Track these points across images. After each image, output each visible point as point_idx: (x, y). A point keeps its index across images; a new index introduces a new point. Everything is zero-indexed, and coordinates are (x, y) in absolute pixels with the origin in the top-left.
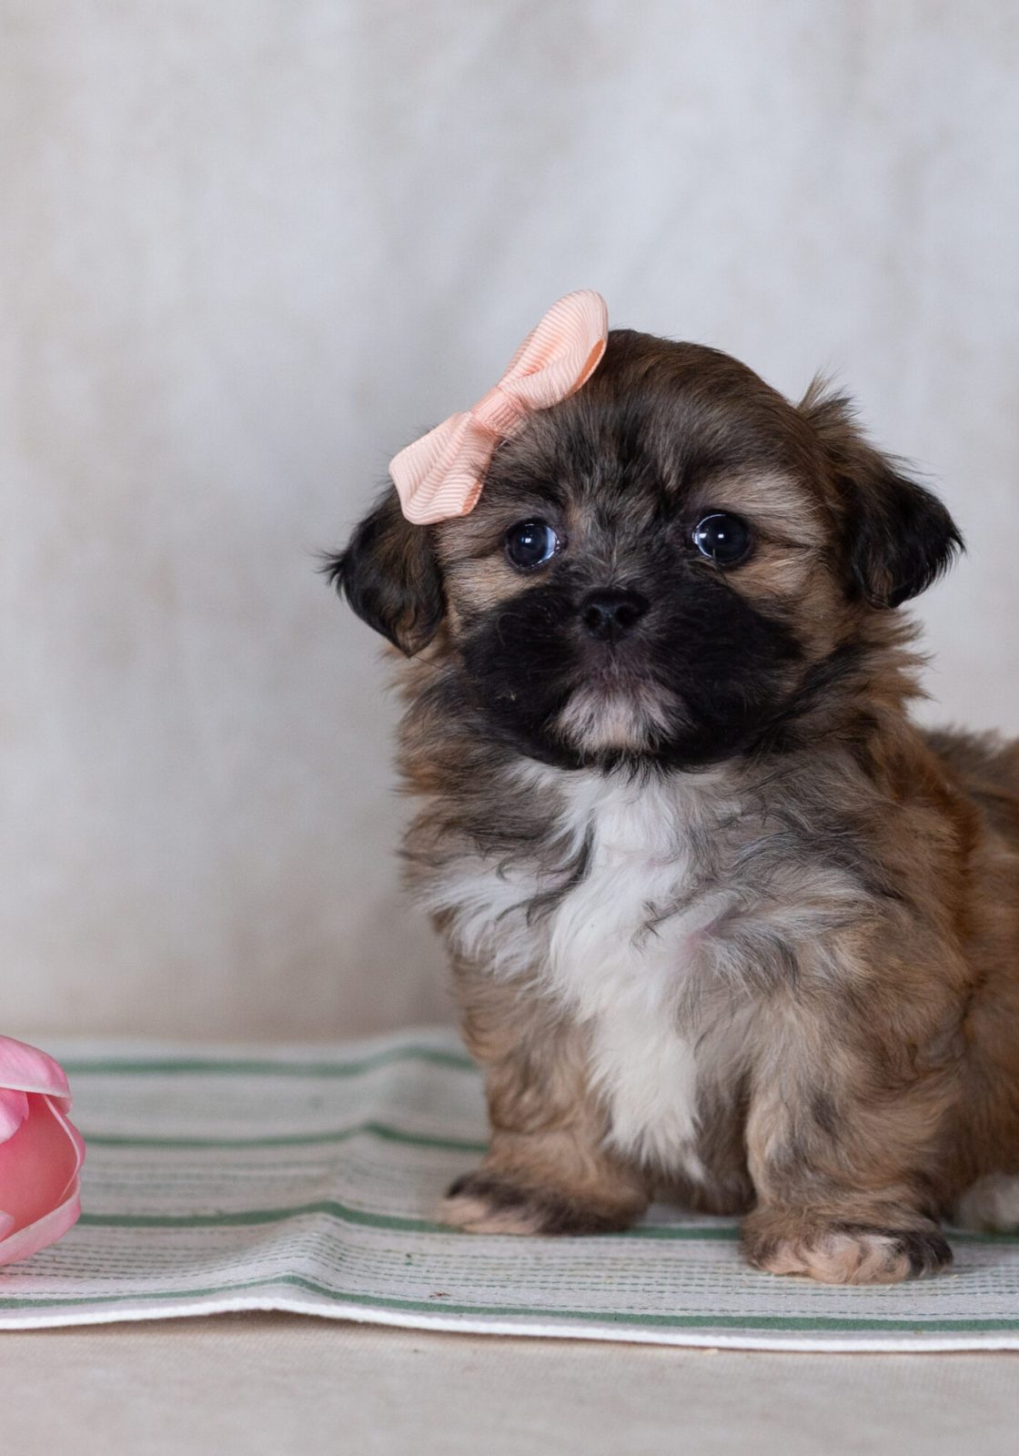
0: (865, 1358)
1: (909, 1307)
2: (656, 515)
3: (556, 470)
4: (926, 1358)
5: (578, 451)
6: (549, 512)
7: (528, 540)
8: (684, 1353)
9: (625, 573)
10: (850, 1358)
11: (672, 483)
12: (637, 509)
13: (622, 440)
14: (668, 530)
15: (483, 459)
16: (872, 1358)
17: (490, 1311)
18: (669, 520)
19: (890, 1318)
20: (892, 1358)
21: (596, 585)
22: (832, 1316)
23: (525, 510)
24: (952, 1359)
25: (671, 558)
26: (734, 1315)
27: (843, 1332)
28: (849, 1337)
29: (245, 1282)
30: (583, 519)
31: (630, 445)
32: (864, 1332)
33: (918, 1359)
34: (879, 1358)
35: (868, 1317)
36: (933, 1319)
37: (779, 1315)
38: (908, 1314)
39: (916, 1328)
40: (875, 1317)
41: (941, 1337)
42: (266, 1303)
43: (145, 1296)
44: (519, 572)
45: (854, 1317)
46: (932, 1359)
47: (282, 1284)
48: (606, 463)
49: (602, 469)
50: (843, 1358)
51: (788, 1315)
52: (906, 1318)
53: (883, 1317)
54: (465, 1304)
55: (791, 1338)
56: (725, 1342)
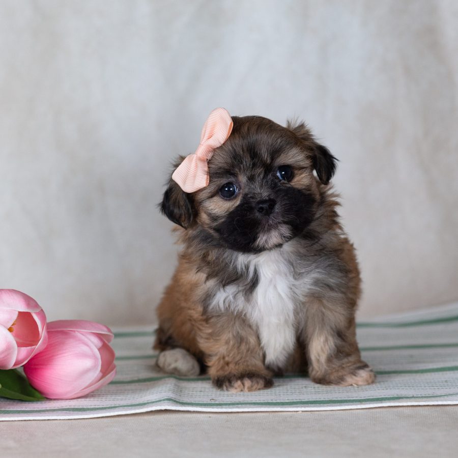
0: (347, 411)
1: (357, 395)
2: (265, 173)
4: (365, 410)
8: (291, 413)
9: (265, 193)
11: (269, 161)
12: (259, 171)
13: (251, 152)
14: (270, 176)
15: (206, 169)
17: (229, 404)
18: (270, 172)
19: (352, 399)
20: (355, 411)
21: (259, 199)
22: (334, 399)
23: (224, 181)
24: (373, 410)
25: (276, 184)
26: (303, 400)
27: (338, 404)
28: (341, 405)
31: (253, 152)
32: (344, 404)
34: (351, 411)
35: (345, 399)
36: (365, 398)
37: (317, 400)
38: (357, 397)
39: (360, 401)
40: (347, 399)
41: (369, 404)
42: (163, 408)
45: (341, 399)
46: (367, 410)
47: (166, 401)
48: (247, 161)
49: (246, 162)
50: (340, 412)
51: (320, 400)
52: (357, 399)
53: (349, 399)
54: (221, 402)
55: (324, 406)
56: (303, 409)
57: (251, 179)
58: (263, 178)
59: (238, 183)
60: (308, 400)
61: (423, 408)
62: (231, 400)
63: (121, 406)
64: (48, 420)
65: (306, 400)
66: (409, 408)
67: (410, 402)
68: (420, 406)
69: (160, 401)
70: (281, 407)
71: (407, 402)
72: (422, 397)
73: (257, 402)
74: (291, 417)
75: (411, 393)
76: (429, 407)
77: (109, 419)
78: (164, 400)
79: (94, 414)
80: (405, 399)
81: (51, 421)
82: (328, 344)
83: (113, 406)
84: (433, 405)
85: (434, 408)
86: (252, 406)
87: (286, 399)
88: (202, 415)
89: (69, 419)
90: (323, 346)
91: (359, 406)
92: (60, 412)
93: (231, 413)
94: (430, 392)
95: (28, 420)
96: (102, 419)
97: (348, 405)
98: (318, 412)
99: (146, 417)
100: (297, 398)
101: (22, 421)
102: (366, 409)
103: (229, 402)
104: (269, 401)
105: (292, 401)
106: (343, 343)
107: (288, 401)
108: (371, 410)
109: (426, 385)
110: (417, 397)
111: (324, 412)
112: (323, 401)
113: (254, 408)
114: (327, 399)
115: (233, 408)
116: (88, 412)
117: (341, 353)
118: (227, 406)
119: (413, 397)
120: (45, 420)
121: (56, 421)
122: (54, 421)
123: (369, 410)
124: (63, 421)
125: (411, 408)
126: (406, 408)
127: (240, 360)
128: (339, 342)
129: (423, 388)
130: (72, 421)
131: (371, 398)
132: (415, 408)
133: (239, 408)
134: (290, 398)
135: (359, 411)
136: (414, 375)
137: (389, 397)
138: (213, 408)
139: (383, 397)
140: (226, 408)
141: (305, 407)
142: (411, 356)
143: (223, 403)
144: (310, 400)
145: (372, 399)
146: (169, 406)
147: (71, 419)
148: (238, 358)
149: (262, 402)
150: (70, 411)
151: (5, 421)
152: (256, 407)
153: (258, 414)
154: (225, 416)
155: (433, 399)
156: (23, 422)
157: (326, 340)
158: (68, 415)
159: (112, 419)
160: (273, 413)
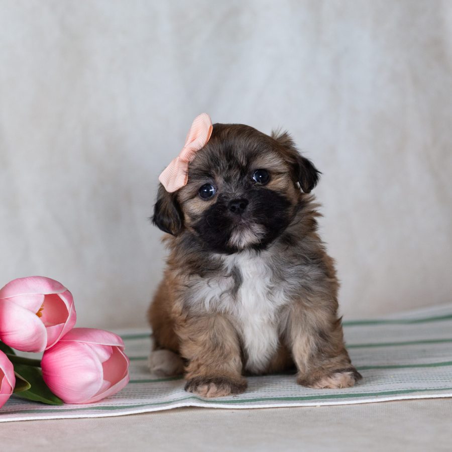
1: (372, 389)
2: (241, 174)
3: (209, 167)
4: (381, 403)
5: (214, 160)
6: (210, 181)
7: (205, 190)
8: (310, 407)
9: (238, 194)
11: (244, 164)
12: (235, 173)
13: (227, 154)
14: (246, 178)
15: (186, 169)
16: (365, 405)
18: (245, 175)
19: (368, 393)
20: (371, 404)
21: (231, 199)
23: (202, 182)
24: (388, 403)
26: (321, 395)
27: (355, 398)
28: (357, 399)
29: (179, 399)
30: (220, 180)
31: (229, 155)
33: (378, 404)
34: (367, 404)
35: (361, 393)
36: (380, 392)
37: (336, 394)
39: (376, 395)
40: (363, 393)
41: (384, 397)
42: (188, 404)
43: (151, 405)
44: (205, 200)
45: (357, 393)
46: (383, 403)
47: (191, 399)
48: (223, 162)
49: (222, 164)
50: (357, 405)
51: (338, 394)
52: (372, 392)
53: (365, 393)
54: (243, 399)
55: (341, 401)
56: (322, 404)
57: (227, 180)
58: (239, 180)
59: (215, 183)
60: (326, 395)
61: (436, 400)
62: (253, 396)
63: (148, 405)
64: (79, 418)
65: (324, 394)
66: (422, 400)
67: (423, 394)
68: (432, 398)
69: (186, 399)
70: (301, 403)
71: (420, 395)
72: (435, 390)
73: (278, 397)
74: (310, 411)
75: (424, 386)
76: (442, 399)
77: (137, 416)
78: (189, 398)
79: (122, 412)
80: (418, 392)
81: (81, 420)
82: (309, 344)
83: (140, 404)
84: (445, 398)
85: (446, 400)
86: (273, 401)
87: (306, 394)
88: (226, 411)
89: (99, 417)
90: (305, 346)
91: (375, 400)
92: (90, 410)
93: (253, 409)
94: (442, 385)
95: (60, 419)
96: (131, 416)
97: (365, 399)
98: (335, 407)
99: (172, 414)
100: (316, 393)
101: (54, 419)
102: (381, 402)
103: (251, 398)
104: (289, 396)
105: (311, 396)
106: (325, 343)
107: (307, 396)
108: (387, 403)
109: (439, 378)
110: (430, 390)
111: (341, 406)
112: (340, 395)
113: (274, 404)
114: (344, 393)
115: (255, 404)
116: (117, 410)
117: (323, 353)
118: (249, 403)
119: (426, 390)
120: (76, 418)
121: (86, 419)
123: (384, 403)
124: (92, 419)
125: (424, 400)
126: (420, 400)
127: (213, 363)
128: (321, 341)
129: (435, 380)
130: (102, 418)
131: (386, 391)
132: (428, 400)
133: (260, 404)
134: (309, 393)
136: (427, 368)
137: (403, 390)
138: (236, 405)
139: (397, 390)
140: (248, 404)
141: (323, 402)
142: (424, 351)
143: (245, 399)
144: (328, 394)
146: (193, 402)
148: (210, 361)
149: (282, 397)
151: (38, 420)
152: (276, 403)
153: (279, 409)
154: (247, 411)
155: (445, 391)
156: (55, 421)
157: (308, 340)
158: (98, 414)
159: (140, 416)
160: (293, 408)
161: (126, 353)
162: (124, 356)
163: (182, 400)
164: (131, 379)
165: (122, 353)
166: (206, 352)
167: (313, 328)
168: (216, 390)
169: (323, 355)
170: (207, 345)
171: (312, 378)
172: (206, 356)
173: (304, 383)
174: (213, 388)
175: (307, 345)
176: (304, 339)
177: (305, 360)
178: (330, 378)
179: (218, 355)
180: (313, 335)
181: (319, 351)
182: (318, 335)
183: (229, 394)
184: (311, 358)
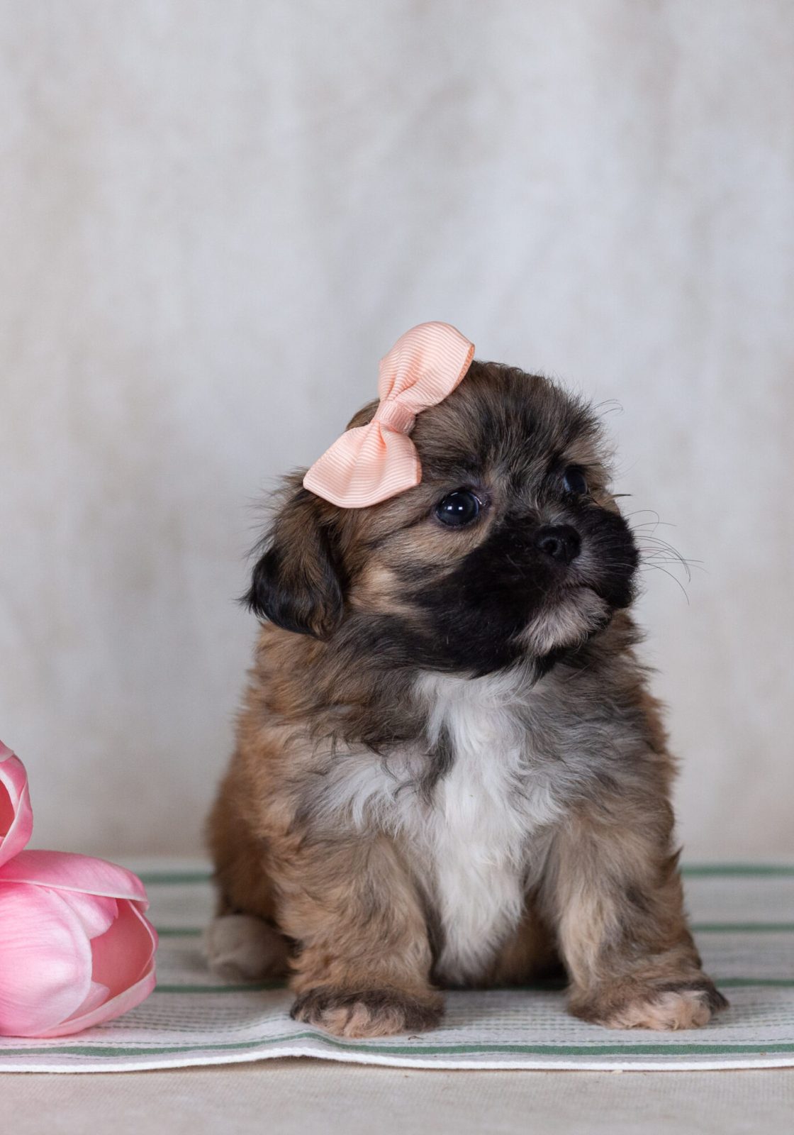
0: (728, 1073)
1: (753, 1035)
2: (547, 472)
4: (771, 1072)
6: (469, 481)
8: (598, 1073)
9: (554, 515)
10: (718, 1073)
11: (560, 445)
16: (732, 1073)
17: (453, 1050)
18: (557, 472)
19: (740, 1044)
20: (747, 1072)
21: (542, 525)
22: (698, 1043)
26: (626, 1044)
27: (709, 1055)
28: (715, 1059)
29: (277, 1037)
32: (724, 1055)
33: (766, 1072)
34: (737, 1073)
35: (724, 1043)
36: (771, 1043)
37: (661, 1043)
38: (752, 1040)
39: (762, 1050)
40: (729, 1043)
41: (780, 1056)
42: (297, 1051)
43: (207, 1047)
44: (453, 530)
45: (715, 1043)
46: (776, 1072)
47: (305, 1039)
48: (514, 436)
49: (511, 438)
50: (713, 1073)
51: (666, 1044)
52: (751, 1043)
53: (734, 1044)
54: (434, 1045)
55: (674, 1061)
56: (626, 1066)
57: (517, 482)
58: (544, 485)
59: (485, 490)
60: (638, 1044)
62: (458, 1038)
63: (200, 1048)
64: (27, 1073)
65: (634, 1043)
69: (292, 1037)
70: (574, 1061)
73: (520, 1044)
74: (597, 1082)
77: (169, 1074)
78: (301, 1036)
79: (134, 1062)
81: (33, 1077)
82: (602, 919)
83: (180, 1046)
86: (506, 1055)
87: (588, 1039)
88: (389, 1072)
89: (76, 1073)
90: (591, 922)
91: (758, 1063)
92: (55, 1055)
93: (457, 1070)
96: (154, 1075)
97: (732, 1059)
98: (660, 1074)
99: (257, 1074)
100: (613, 1039)
102: (773, 1068)
103: (453, 1045)
104: (546, 1044)
105: (600, 1044)
106: (641, 917)
107: (590, 1045)
108: (786, 1072)
111: (674, 1074)
112: (673, 1046)
113: (510, 1060)
114: (682, 1043)
115: (463, 1059)
116: (121, 1057)
117: (635, 941)
118: (448, 1055)
120: (19, 1073)
121: (45, 1077)
122: (40, 1077)
123: (781, 1071)
124: (61, 1076)
127: (362, 954)
128: (631, 912)
130: (84, 1076)
131: (786, 1043)
133: (475, 1060)
134: (596, 1038)
135: (756, 1072)
138: (414, 1058)
140: (444, 1059)
141: (630, 1060)
143: (438, 1045)
144: (643, 1043)
145: (788, 1045)
146: (311, 1047)
147: (81, 1073)
148: (355, 950)
149: (530, 1044)
150: (79, 1054)
152: (515, 1060)
153: (520, 1074)
154: (442, 1076)
157: (600, 908)
158: (75, 1064)
159: (178, 1075)
160: (554, 1074)
161: (150, 918)
162: (146, 925)
163: (283, 1039)
164: (160, 983)
165: (140, 917)
166: (346, 928)
167: (613, 878)
168: (369, 1019)
169: (634, 945)
170: (350, 911)
171: (604, 1003)
172: (348, 936)
173: (586, 1013)
174: (362, 1015)
175: (595, 920)
176: (591, 906)
177: (591, 958)
178: (650, 1003)
179: (377, 936)
180: (613, 896)
181: (626, 936)
182: (624, 895)
183: (399, 1032)
184: (605, 954)
